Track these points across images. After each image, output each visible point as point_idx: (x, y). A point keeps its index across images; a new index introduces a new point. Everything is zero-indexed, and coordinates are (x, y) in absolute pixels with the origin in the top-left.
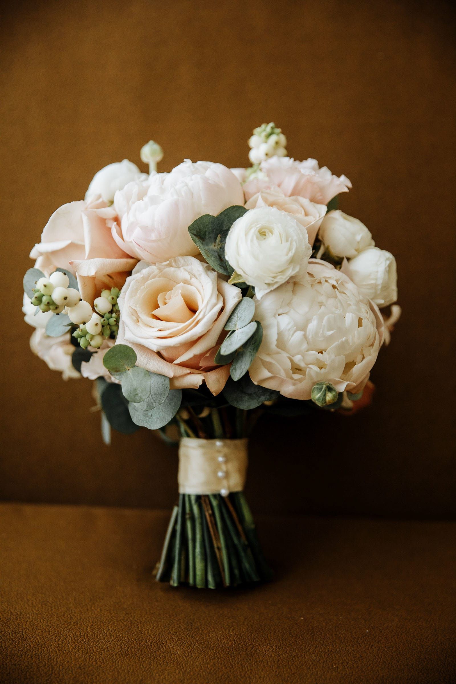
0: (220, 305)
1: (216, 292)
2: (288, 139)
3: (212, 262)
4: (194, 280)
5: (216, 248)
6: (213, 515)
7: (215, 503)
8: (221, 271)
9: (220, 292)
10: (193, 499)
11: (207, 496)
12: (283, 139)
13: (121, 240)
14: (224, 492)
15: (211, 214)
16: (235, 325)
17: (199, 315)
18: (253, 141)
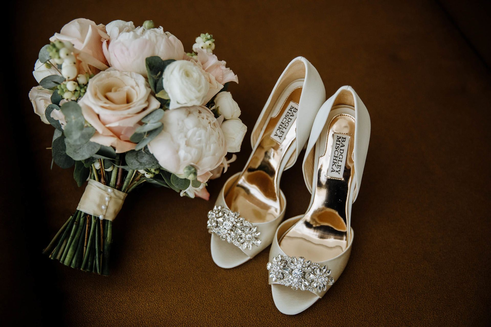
0: (145, 105)
1: (146, 99)
2: (216, 47)
3: (151, 82)
4: (137, 88)
5: (156, 78)
6: (90, 228)
7: (93, 221)
8: (153, 90)
9: (148, 100)
10: (82, 214)
11: (91, 216)
12: (213, 46)
13: (107, 49)
14: (101, 217)
15: (162, 58)
16: (149, 121)
17: (131, 105)
18: (198, 40)
